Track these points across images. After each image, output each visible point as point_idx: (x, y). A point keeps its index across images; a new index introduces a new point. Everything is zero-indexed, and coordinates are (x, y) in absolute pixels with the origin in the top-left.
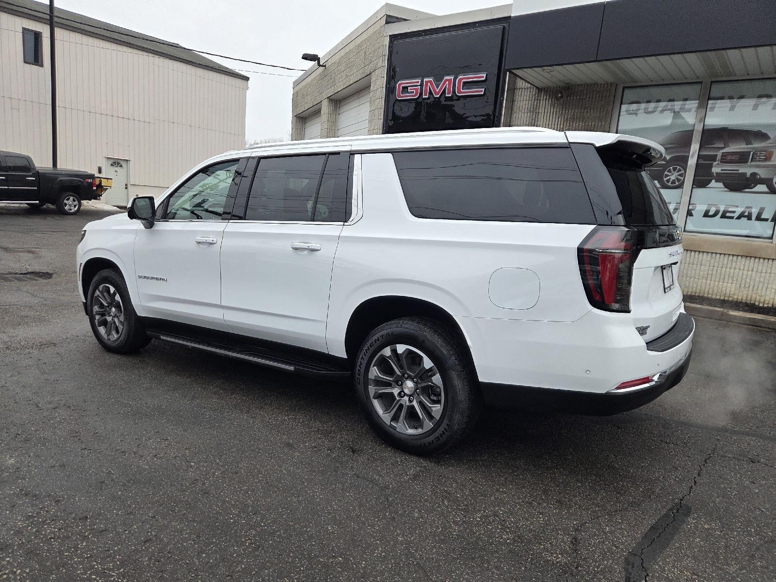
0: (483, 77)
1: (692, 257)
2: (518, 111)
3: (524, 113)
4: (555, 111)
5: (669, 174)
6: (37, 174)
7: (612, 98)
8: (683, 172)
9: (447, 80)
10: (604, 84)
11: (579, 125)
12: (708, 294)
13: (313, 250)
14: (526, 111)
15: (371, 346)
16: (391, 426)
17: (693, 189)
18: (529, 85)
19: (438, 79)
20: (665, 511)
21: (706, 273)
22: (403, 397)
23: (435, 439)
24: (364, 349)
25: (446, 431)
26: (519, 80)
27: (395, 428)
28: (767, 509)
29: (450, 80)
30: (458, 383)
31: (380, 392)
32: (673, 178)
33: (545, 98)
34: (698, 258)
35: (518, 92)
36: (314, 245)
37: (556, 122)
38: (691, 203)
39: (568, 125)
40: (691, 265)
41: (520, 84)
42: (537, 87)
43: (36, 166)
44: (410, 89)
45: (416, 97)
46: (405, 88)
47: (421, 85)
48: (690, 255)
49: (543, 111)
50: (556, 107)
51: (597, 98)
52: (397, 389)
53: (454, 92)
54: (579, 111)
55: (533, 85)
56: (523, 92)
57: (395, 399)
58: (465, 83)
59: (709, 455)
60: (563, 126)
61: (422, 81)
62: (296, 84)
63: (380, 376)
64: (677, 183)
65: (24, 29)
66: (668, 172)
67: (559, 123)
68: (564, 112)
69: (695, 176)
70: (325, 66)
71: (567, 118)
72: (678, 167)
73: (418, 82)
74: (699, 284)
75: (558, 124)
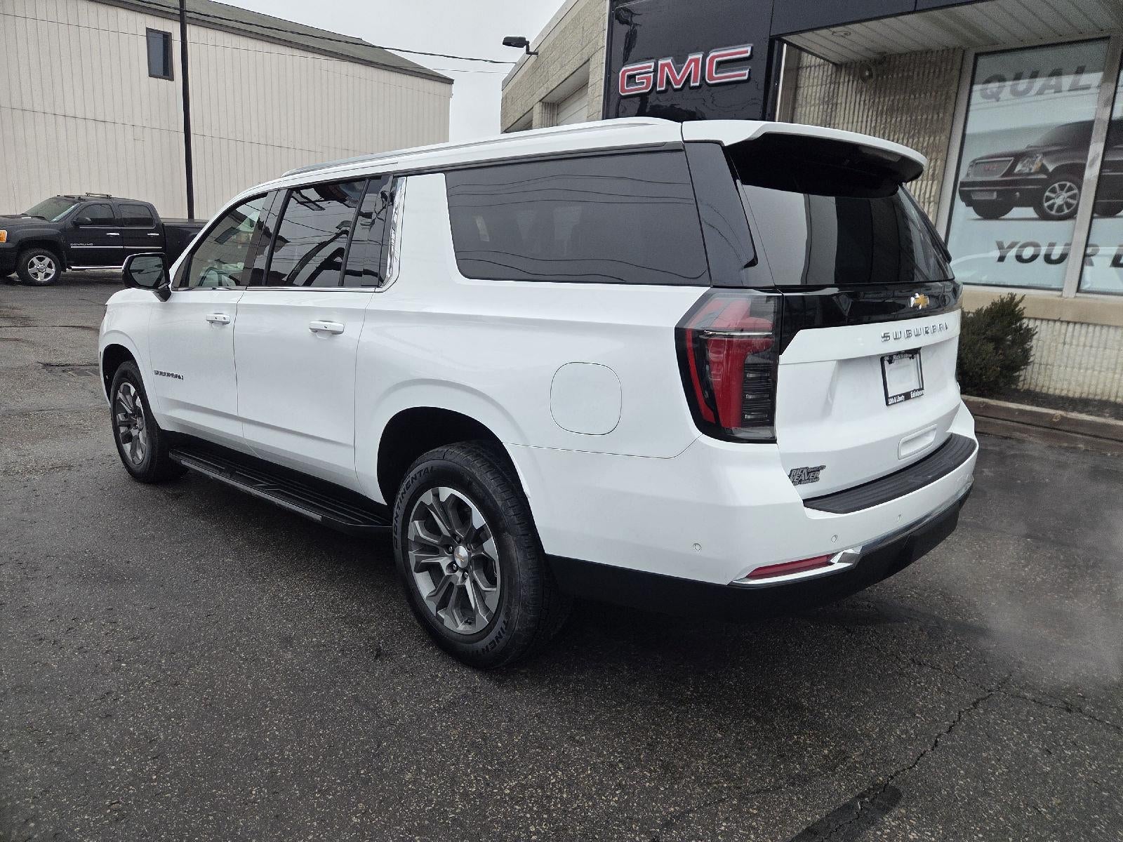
0: (746, 52)
1: (1091, 335)
2: (804, 103)
3: (814, 105)
4: (863, 99)
5: (1053, 195)
6: (162, 228)
7: (956, 73)
8: (1076, 191)
9: (691, 61)
10: (943, 51)
11: (901, 120)
12: (1117, 397)
13: (335, 333)
14: (817, 102)
15: (407, 488)
16: (438, 616)
17: (1094, 221)
18: (822, 61)
19: (680, 60)
20: (850, 796)
21: (1113, 361)
22: (455, 571)
23: (490, 644)
24: (401, 492)
25: (503, 632)
26: (805, 55)
27: (442, 621)
28: (1051, 810)
29: (696, 61)
30: (516, 555)
31: (423, 561)
32: (1059, 201)
33: (846, 80)
34: (1100, 337)
35: (804, 74)
36: (336, 325)
37: (865, 117)
38: (1090, 242)
39: (884, 121)
40: (1087, 348)
41: (807, 59)
42: (834, 63)
43: (160, 216)
44: (639, 79)
45: (647, 91)
46: (632, 77)
47: (655, 71)
48: (1087, 332)
49: (844, 101)
50: (864, 93)
51: (932, 74)
52: (446, 558)
53: (703, 78)
54: (902, 97)
55: (828, 61)
56: (812, 73)
57: (443, 574)
58: (719, 63)
59: (989, 691)
60: (876, 123)
61: (656, 65)
62: (506, 83)
63: (422, 535)
64: (1066, 211)
65: (149, 31)
66: (1051, 191)
67: (869, 119)
68: (877, 100)
69: (1096, 198)
70: (537, 54)
71: (883, 109)
72: (1068, 184)
73: (650, 67)
74: (1102, 380)
75: (867, 122)
